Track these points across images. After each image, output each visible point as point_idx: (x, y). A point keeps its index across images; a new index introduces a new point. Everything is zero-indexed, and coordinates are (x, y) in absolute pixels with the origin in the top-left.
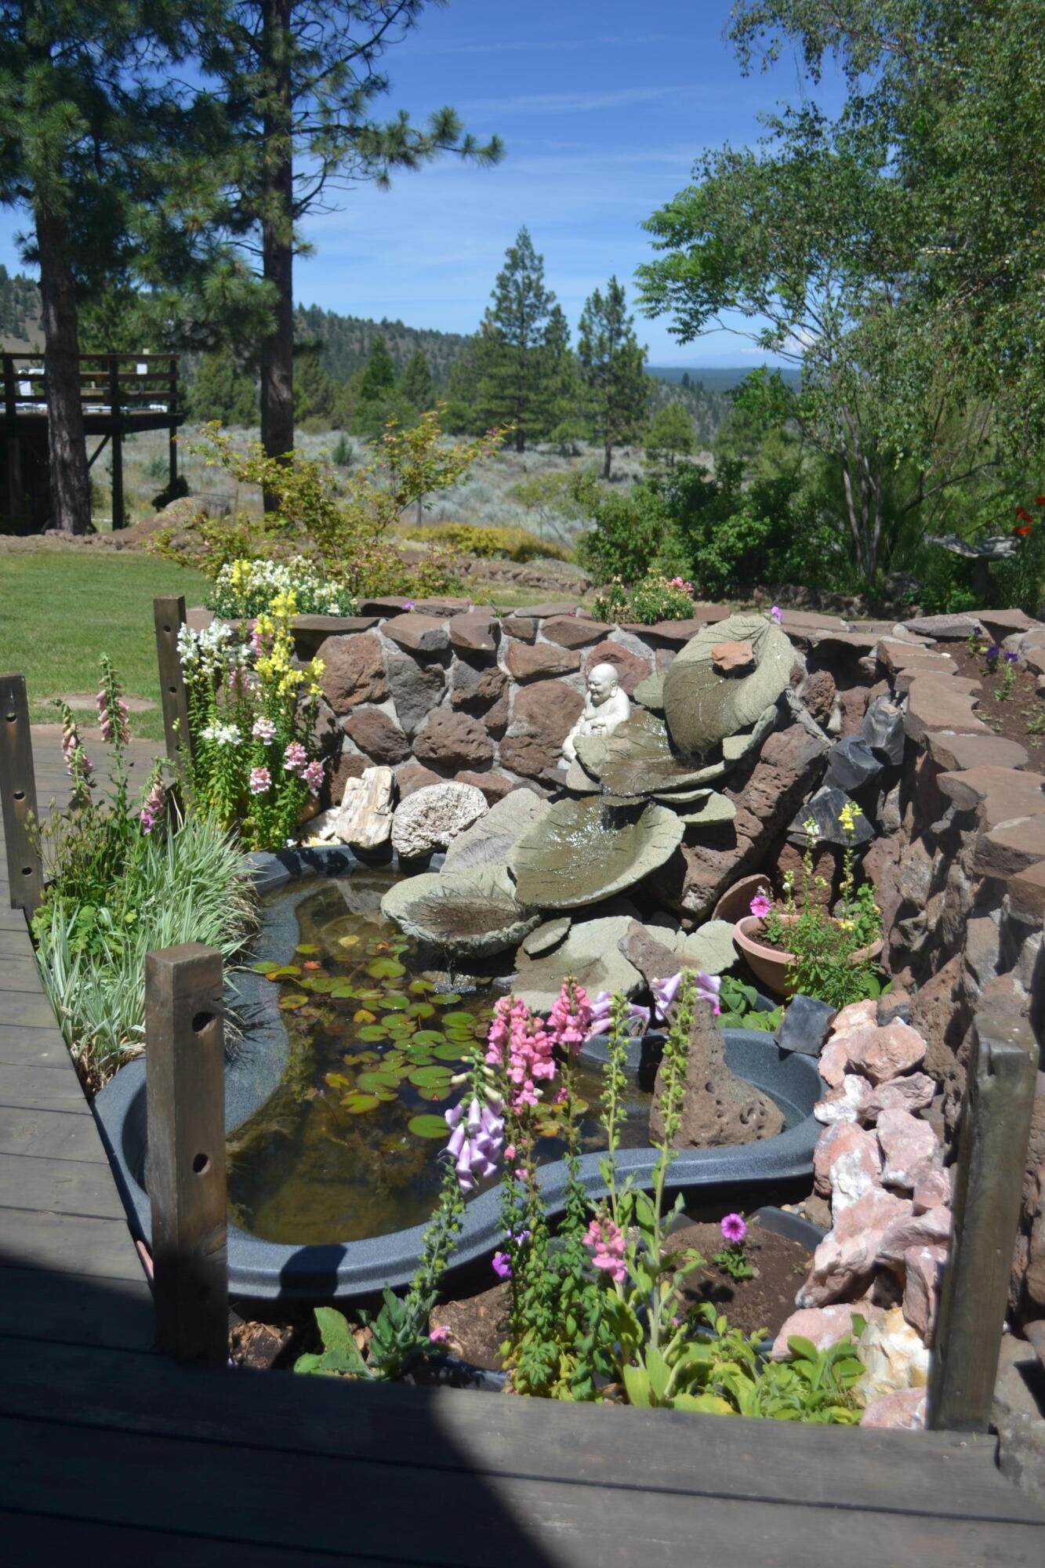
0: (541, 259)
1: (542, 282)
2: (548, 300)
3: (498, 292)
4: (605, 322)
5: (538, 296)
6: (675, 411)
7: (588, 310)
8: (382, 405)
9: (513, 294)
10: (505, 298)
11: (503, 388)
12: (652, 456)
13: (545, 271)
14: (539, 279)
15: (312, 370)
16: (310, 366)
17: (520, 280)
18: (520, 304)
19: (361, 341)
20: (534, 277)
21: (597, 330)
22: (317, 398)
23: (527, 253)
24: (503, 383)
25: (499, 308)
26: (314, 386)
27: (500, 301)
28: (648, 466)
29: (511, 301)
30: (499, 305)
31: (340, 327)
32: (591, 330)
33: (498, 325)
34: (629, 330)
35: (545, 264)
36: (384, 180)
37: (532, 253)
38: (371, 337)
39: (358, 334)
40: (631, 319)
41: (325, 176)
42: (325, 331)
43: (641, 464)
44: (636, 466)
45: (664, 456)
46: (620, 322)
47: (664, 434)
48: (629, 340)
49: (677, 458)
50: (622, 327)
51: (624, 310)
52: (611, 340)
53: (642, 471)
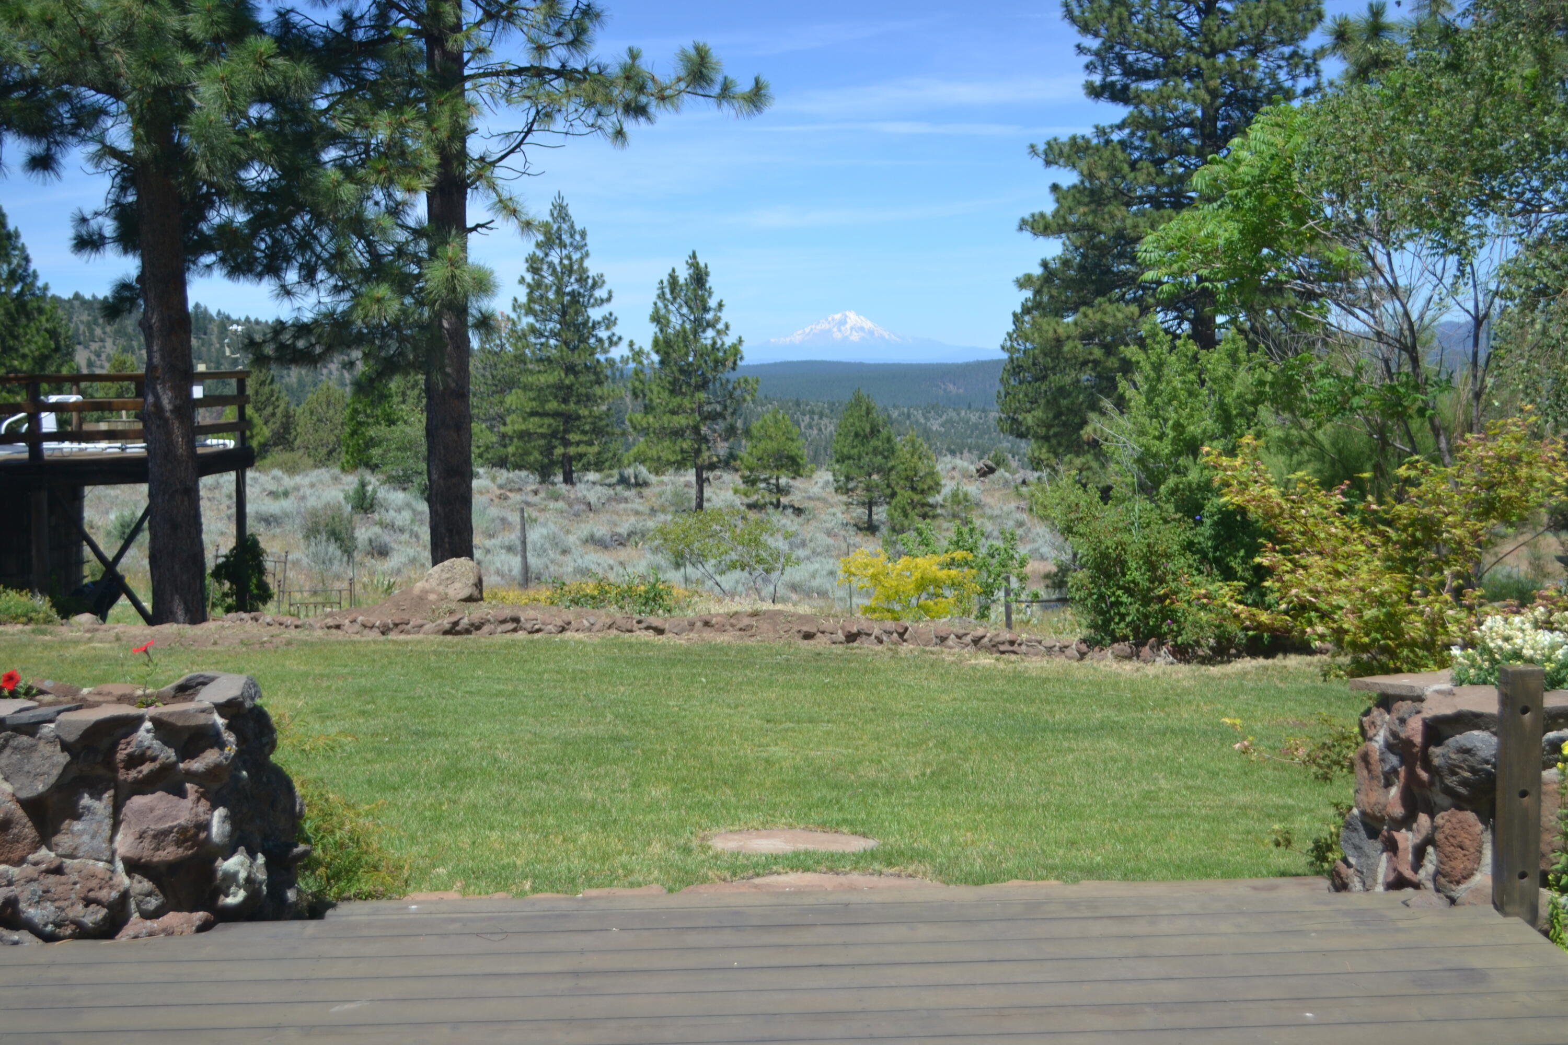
0: (583, 234)
1: (587, 263)
2: (595, 285)
3: (529, 278)
4: (685, 310)
5: (582, 280)
6: (776, 422)
7: (662, 296)
8: (408, 429)
9: (549, 279)
10: (538, 285)
11: (544, 402)
12: (751, 482)
13: (590, 248)
14: (582, 259)
15: (267, 389)
16: (263, 383)
17: (556, 261)
18: (559, 292)
20: (576, 256)
21: (675, 321)
22: (275, 424)
23: (565, 226)
24: (541, 394)
25: (531, 299)
26: (270, 409)
27: (532, 289)
28: (746, 495)
29: (548, 288)
30: (530, 294)
32: (668, 322)
33: (531, 319)
34: (717, 320)
35: (589, 240)
36: (620, 134)
37: (572, 226)
40: (720, 306)
41: (530, 131)
42: (214, 339)
43: (736, 491)
44: (729, 495)
45: (765, 480)
46: (706, 309)
47: (765, 451)
48: (719, 332)
49: (783, 481)
50: (709, 316)
51: (710, 294)
52: (695, 333)
53: (738, 501)
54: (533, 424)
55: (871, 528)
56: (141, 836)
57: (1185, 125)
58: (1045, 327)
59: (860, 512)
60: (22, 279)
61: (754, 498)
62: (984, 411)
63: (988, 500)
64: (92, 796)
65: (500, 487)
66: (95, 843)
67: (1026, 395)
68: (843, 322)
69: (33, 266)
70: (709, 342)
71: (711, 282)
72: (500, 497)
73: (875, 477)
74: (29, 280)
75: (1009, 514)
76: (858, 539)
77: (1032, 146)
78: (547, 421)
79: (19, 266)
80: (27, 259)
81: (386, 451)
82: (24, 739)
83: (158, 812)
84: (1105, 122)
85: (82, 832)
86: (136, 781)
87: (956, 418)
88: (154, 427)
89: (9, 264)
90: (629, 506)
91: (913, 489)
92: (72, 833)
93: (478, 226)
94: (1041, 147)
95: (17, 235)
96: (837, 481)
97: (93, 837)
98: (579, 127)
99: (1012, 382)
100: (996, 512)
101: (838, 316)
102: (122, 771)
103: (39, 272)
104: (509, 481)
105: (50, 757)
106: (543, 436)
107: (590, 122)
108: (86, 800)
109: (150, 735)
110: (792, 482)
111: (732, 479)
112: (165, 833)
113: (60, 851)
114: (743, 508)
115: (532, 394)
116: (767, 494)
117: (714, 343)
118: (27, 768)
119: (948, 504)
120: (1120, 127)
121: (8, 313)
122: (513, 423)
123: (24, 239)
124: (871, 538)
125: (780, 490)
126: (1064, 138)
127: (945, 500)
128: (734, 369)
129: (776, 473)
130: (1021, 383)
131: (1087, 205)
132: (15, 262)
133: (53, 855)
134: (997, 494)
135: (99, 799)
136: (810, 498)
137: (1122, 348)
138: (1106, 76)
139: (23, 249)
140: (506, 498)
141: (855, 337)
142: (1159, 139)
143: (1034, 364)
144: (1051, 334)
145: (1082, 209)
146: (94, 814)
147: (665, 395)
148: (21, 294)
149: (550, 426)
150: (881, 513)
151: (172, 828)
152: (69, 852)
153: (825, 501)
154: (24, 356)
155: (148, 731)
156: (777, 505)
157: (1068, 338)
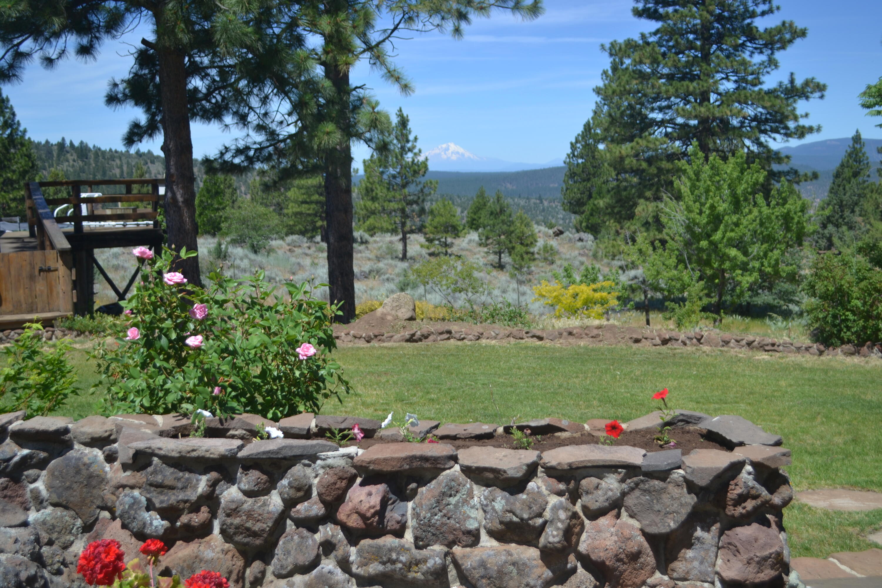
4: (395, 142)
6: (444, 206)
11: (310, 196)
12: (430, 240)
19: (121, 167)
24: (308, 191)
28: (428, 248)
31: (104, 158)
34: (414, 147)
36: (457, 31)
38: (128, 164)
39: (118, 161)
40: (416, 139)
41: (396, 28)
42: (92, 161)
43: (422, 246)
44: (418, 248)
45: (439, 240)
46: (408, 141)
47: (438, 222)
48: (415, 154)
49: (449, 240)
50: (409, 145)
51: (410, 132)
52: (402, 155)
53: (424, 252)
54: (304, 208)
55: (501, 267)
56: (749, 563)
57: (691, 33)
58: (614, 150)
59: (494, 258)
60: (11, 126)
61: (432, 250)
62: (528, 199)
63: (561, 250)
64: (703, 529)
65: (289, 245)
66: (703, 568)
67: (579, 189)
68: (447, 149)
69: (17, 118)
70: (410, 160)
71: (410, 125)
72: (290, 250)
73: (503, 237)
74: (15, 127)
75: (575, 257)
76: (495, 273)
77: (602, 46)
78: (313, 206)
79: (9, 118)
80: (14, 114)
81: (230, 225)
82: (657, 483)
83: (761, 542)
84: (646, 32)
85: (694, 559)
86: (742, 515)
87: (512, 203)
88: (172, 212)
89: (4, 117)
90: (364, 255)
91: (522, 244)
92: (686, 560)
93: (357, 88)
94: (608, 46)
95: (8, 100)
96: (481, 240)
97: (701, 563)
98: (429, 27)
99: (570, 182)
100: (568, 256)
101: (444, 146)
102: (731, 508)
103: (21, 122)
104: (293, 241)
105: (678, 499)
106: (309, 215)
107: (435, 23)
108: (699, 533)
109: (751, 477)
110: (454, 241)
111: (420, 238)
112: (765, 559)
113: (675, 575)
114: (427, 256)
115: (303, 191)
116: (439, 247)
117: (413, 160)
118: (657, 507)
119: (541, 252)
120: (655, 33)
121: (4, 146)
122: (292, 207)
123: (12, 102)
124: (501, 272)
125: (446, 245)
126: (621, 40)
127: (540, 250)
128: (423, 176)
129: (445, 235)
130: (575, 182)
131: (636, 79)
132: (7, 115)
133: (666, 578)
134: (566, 246)
135: (708, 531)
136: (462, 250)
137: (676, 161)
138: (646, 4)
139: (11, 108)
140: (294, 251)
141: (454, 157)
142: (679, 40)
143: (583, 172)
144: (617, 154)
145: (634, 82)
146: (703, 543)
147: (385, 191)
148: (11, 135)
149: (314, 209)
150: (506, 258)
151: (771, 554)
152: (682, 575)
153: (470, 251)
154: (14, 172)
155: (749, 473)
156: (446, 254)
157: (627, 156)
